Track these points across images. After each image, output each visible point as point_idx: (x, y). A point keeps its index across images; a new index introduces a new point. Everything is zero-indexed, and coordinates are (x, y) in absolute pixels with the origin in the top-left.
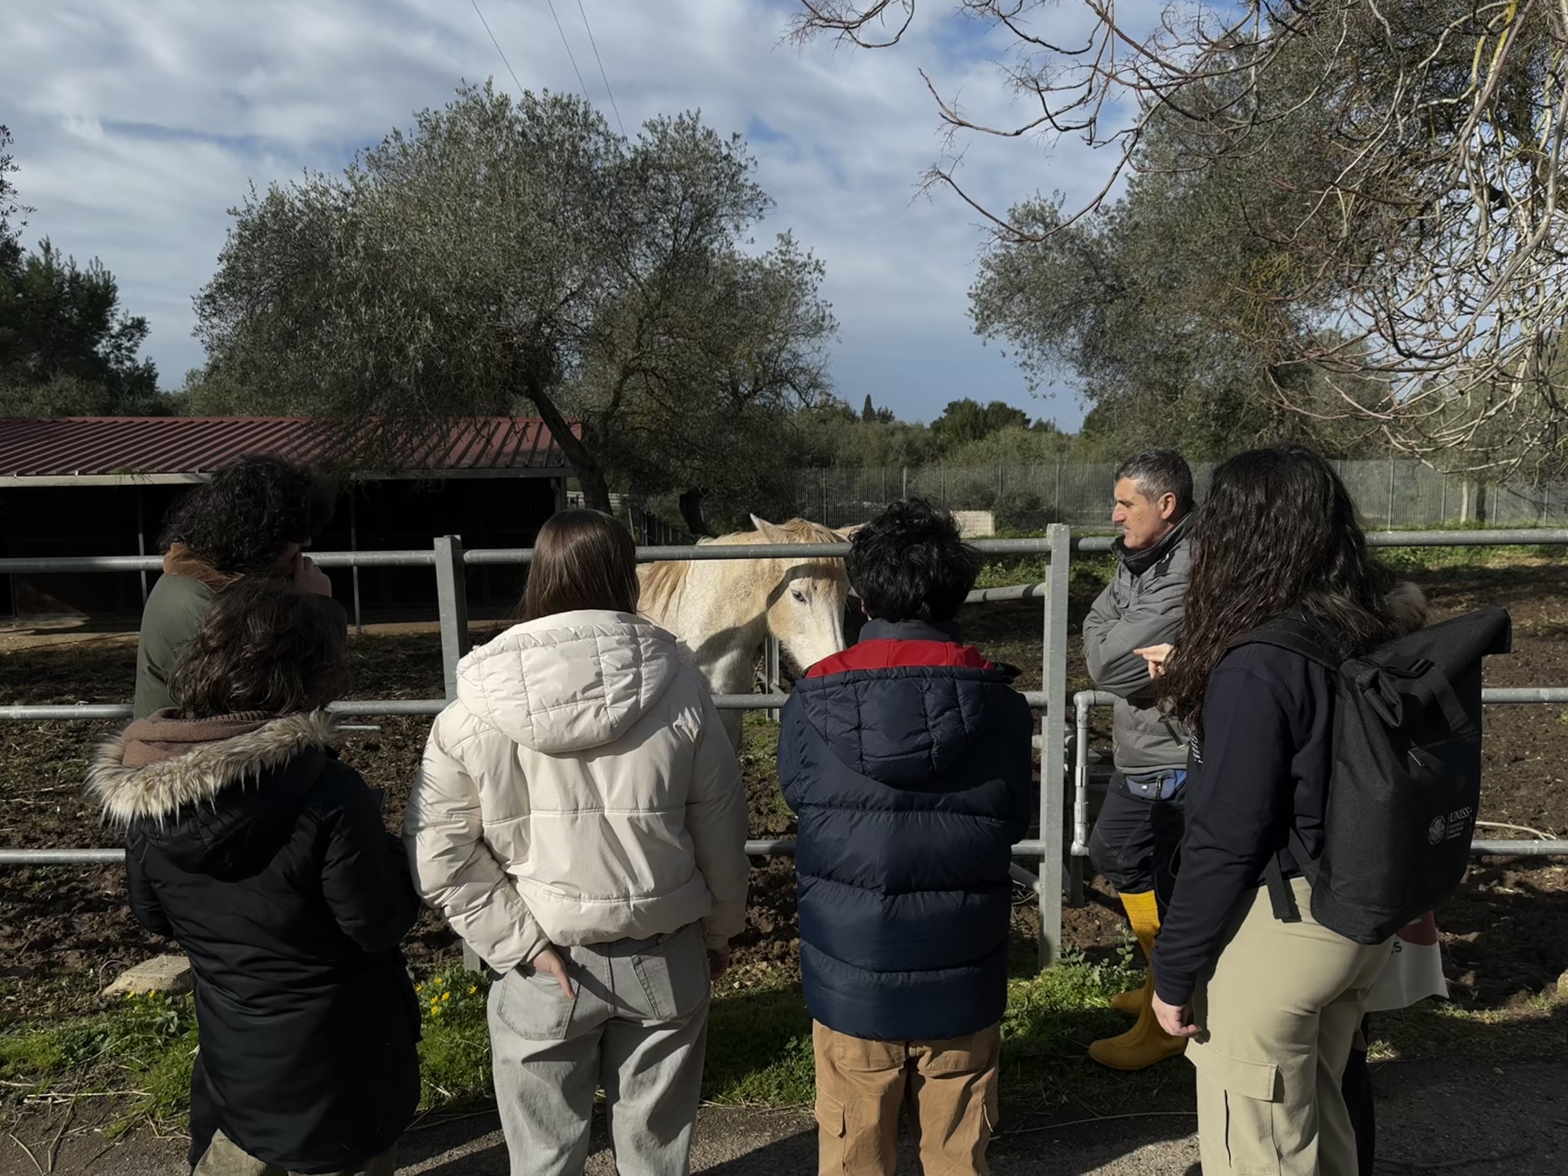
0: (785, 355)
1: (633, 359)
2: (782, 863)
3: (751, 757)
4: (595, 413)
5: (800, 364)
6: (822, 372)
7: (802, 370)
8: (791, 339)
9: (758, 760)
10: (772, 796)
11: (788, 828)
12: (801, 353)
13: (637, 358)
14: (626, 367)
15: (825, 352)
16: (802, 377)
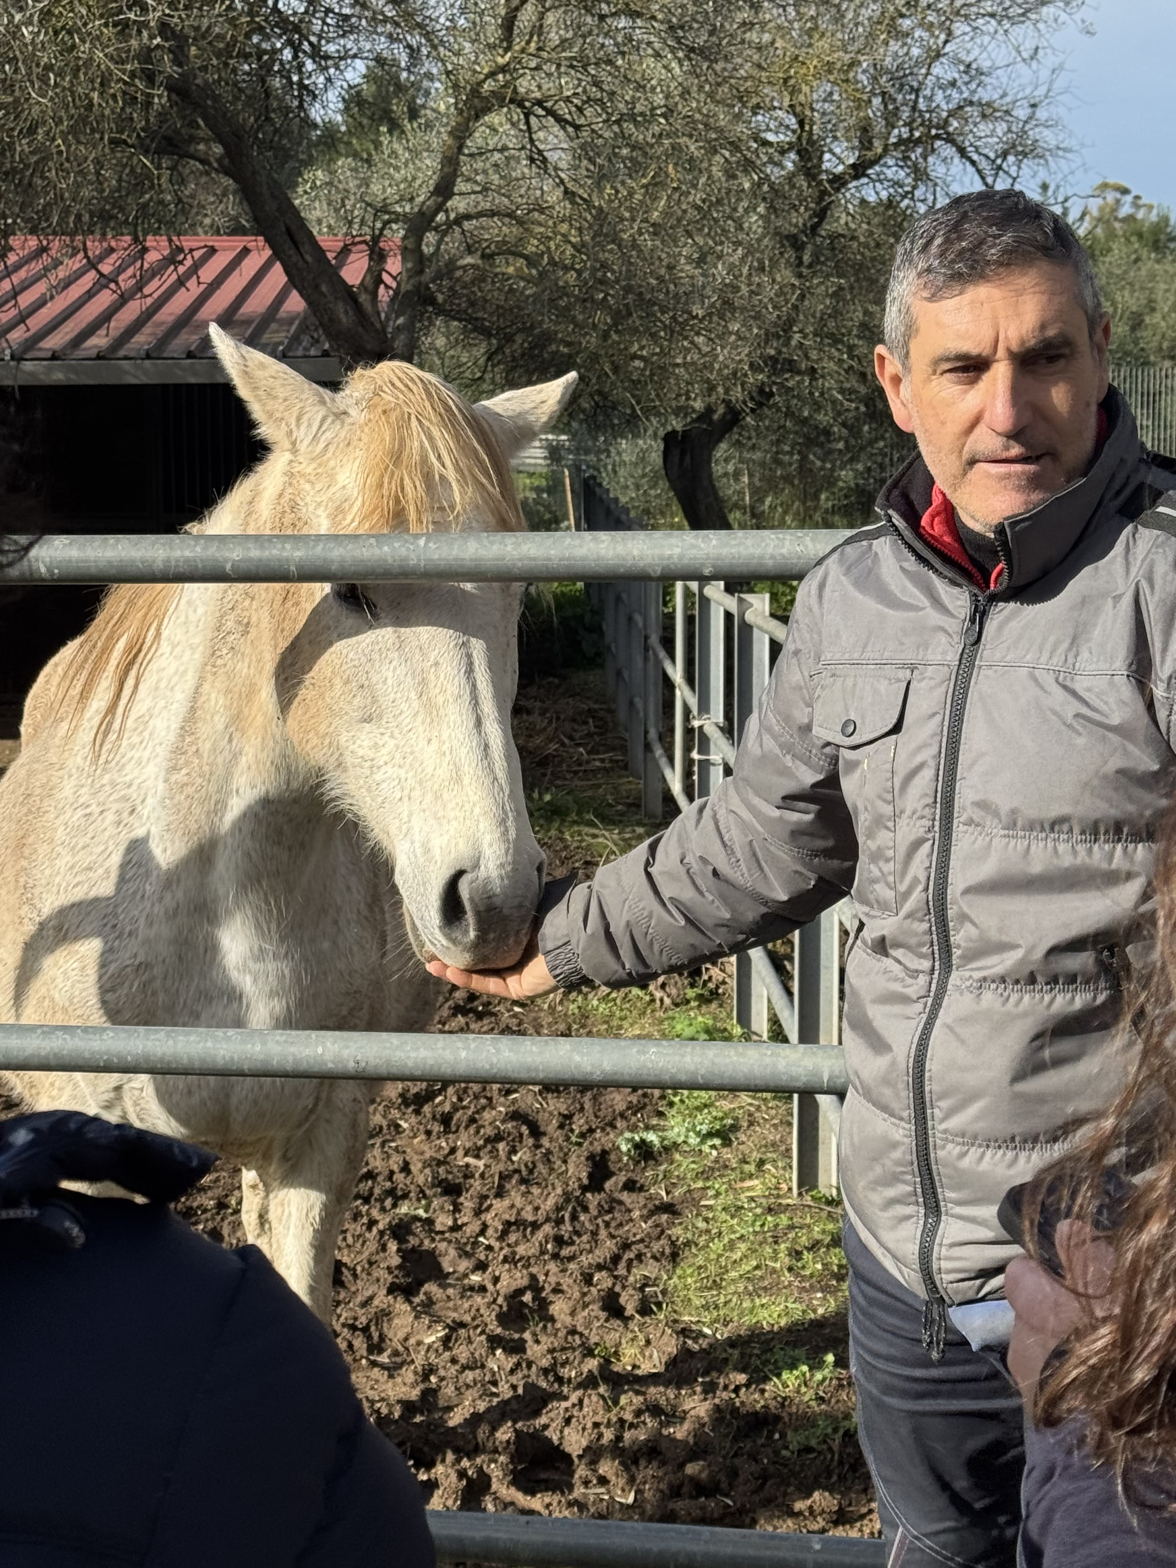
0: (942, 70)
1: (492, 74)
2: (603, 1481)
3: (652, 1137)
4: (397, 218)
5: (984, 95)
6: (1041, 114)
7: (988, 111)
8: (960, 27)
9: (670, 1148)
10: (674, 1257)
11: (673, 1363)
12: (985, 64)
13: (503, 69)
14: (475, 92)
15: (1048, 60)
16: (984, 128)
